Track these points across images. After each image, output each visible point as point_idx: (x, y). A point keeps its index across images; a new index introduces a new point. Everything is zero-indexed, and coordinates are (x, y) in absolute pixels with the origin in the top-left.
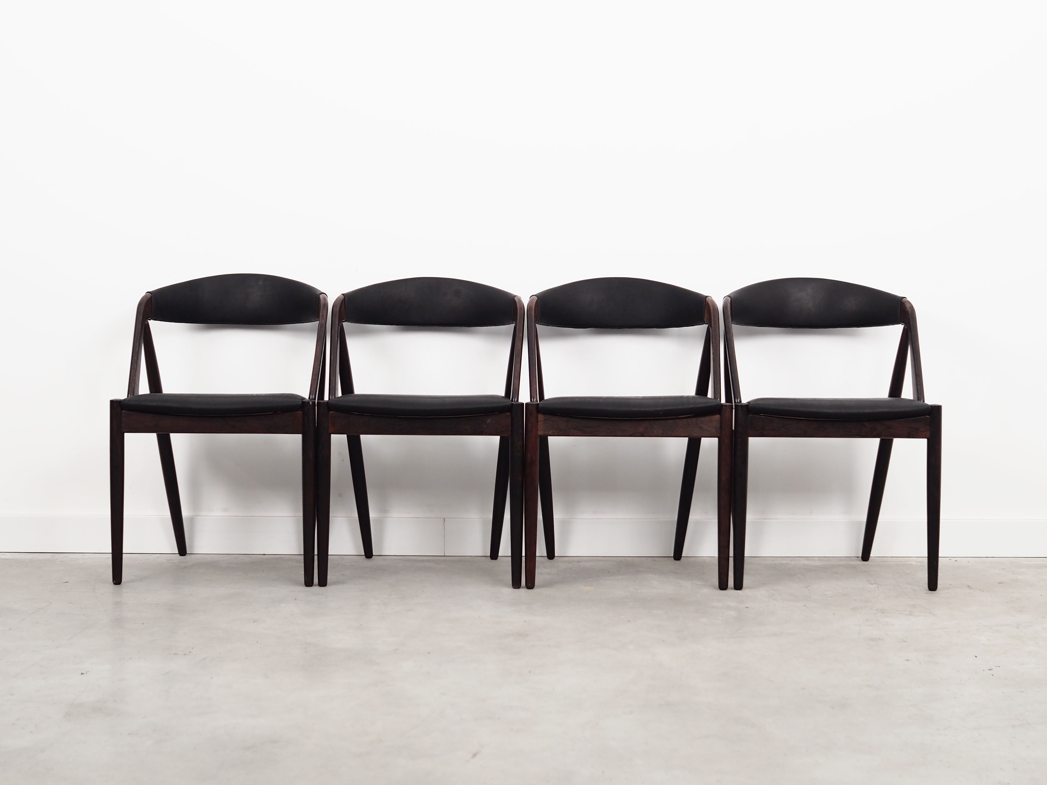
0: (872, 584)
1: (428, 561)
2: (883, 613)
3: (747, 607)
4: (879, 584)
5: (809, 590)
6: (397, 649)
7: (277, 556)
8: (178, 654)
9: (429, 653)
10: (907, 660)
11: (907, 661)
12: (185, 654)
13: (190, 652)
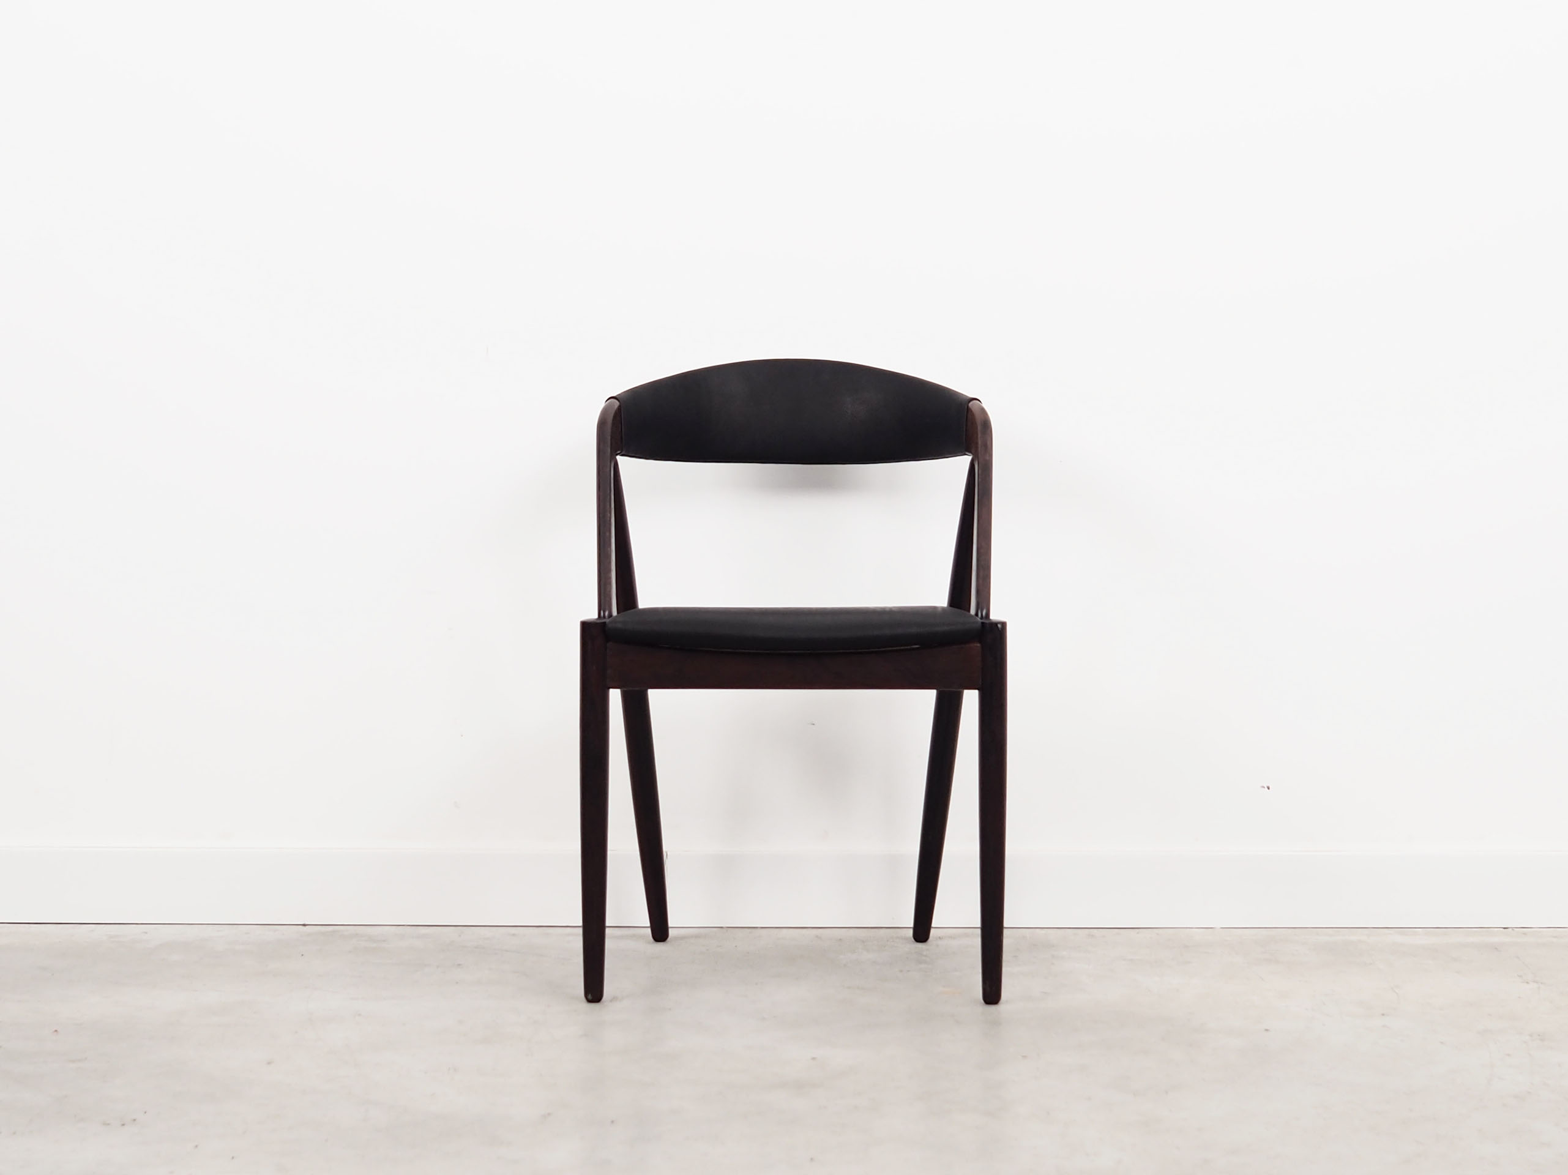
0: (1527, 983)
1: (633, 936)
2: (1543, 1040)
3: (1267, 1030)
4: (1542, 983)
5: (1397, 994)
6: (549, 1114)
7: (331, 928)
8: (108, 1124)
9: (612, 1122)
12: (123, 1125)
13: (135, 1120)
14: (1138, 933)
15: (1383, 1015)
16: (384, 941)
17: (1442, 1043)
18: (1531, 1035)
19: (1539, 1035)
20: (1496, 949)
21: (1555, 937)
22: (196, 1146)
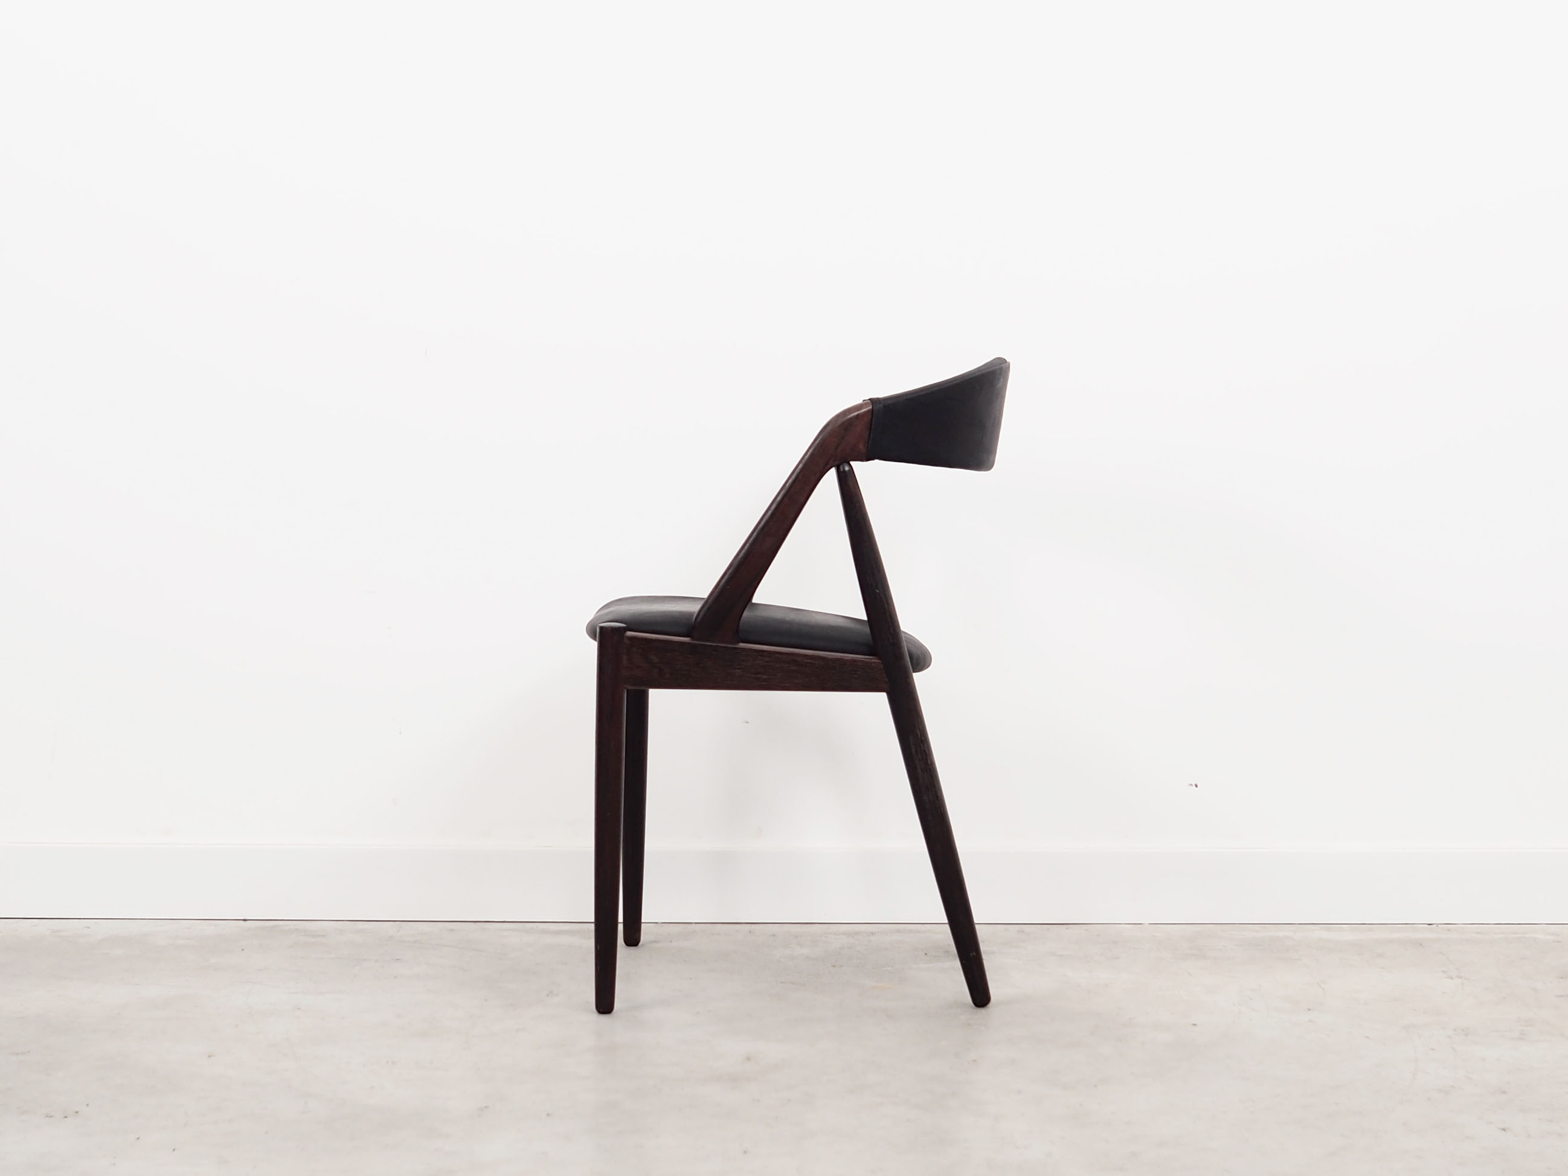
0: (1452, 978)
2: (1466, 1035)
3: (1194, 1025)
4: (1466, 979)
5: (1323, 989)
8: (51, 1117)
9: (548, 1115)
10: (1504, 1130)
11: (1503, 1132)
12: (66, 1117)
13: (77, 1112)
14: (1067, 929)
15: (1309, 1010)
16: (323, 936)
17: (1367, 1037)
18: (1455, 1030)
19: (1463, 1030)
20: (1421, 945)
21: (1479, 933)
22: (138, 1138)
